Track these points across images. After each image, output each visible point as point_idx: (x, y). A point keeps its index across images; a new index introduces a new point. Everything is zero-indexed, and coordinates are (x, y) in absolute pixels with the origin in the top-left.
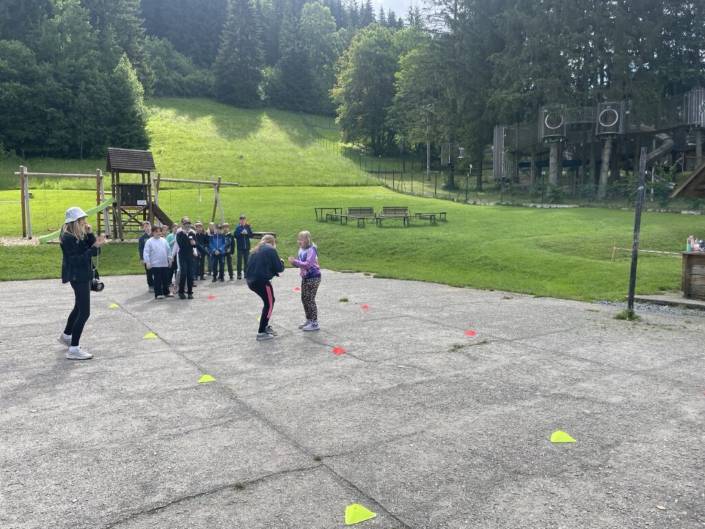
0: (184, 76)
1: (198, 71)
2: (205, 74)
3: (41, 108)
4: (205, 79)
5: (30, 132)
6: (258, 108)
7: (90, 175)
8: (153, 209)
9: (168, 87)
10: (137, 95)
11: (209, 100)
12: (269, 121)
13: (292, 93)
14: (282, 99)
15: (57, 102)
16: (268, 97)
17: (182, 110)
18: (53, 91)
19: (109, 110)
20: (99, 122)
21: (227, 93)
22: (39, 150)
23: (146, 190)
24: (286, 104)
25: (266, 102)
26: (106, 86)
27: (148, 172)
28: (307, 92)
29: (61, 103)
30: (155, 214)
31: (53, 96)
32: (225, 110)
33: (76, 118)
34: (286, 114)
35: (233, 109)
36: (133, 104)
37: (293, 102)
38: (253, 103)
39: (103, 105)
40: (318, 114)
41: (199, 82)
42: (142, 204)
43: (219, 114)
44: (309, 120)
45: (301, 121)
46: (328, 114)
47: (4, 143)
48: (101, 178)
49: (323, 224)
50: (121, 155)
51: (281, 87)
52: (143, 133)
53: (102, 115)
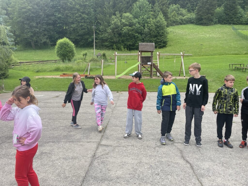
0: (183, 17)
1: (188, 14)
2: (191, 15)
3: (134, 34)
4: (191, 17)
5: (131, 42)
6: (212, 25)
7: (136, 54)
8: (154, 66)
9: (177, 22)
10: (164, 26)
11: (192, 25)
12: (216, 29)
13: (228, 17)
14: (224, 20)
15: (139, 32)
16: (218, 20)
17: (181, 30)
18: (138, 28)
19: (154, 32)
20: (151, 37)
21: (199, 21)
22: (133, 48)
23: (151, 58)
24: (225, 22)
25: (216, 22)
26: (154, 24)
27: (153, 51)
28: (235, 16)
29: (140, 32)
30: (154, 68)
31: (138, 30)
32: (199, 27)
33: (144, 36)
34: (224, 26)
35: (201, 27)
36: (163, 29)
37: (228, 21)
38: (210, 23)
39: (153, 31)
40: (240, 24)
41: (189, 18)
42: (149, 64)
43: (195, 29)
44: (235, 27)
45: (231, 28)
46: (245, 24)
47: (124, 46)
48: (139, 55)
49: (233, 71)
50: (143, 45)
51: (223, 15)
52: (165, 39)
53: (152, 34)
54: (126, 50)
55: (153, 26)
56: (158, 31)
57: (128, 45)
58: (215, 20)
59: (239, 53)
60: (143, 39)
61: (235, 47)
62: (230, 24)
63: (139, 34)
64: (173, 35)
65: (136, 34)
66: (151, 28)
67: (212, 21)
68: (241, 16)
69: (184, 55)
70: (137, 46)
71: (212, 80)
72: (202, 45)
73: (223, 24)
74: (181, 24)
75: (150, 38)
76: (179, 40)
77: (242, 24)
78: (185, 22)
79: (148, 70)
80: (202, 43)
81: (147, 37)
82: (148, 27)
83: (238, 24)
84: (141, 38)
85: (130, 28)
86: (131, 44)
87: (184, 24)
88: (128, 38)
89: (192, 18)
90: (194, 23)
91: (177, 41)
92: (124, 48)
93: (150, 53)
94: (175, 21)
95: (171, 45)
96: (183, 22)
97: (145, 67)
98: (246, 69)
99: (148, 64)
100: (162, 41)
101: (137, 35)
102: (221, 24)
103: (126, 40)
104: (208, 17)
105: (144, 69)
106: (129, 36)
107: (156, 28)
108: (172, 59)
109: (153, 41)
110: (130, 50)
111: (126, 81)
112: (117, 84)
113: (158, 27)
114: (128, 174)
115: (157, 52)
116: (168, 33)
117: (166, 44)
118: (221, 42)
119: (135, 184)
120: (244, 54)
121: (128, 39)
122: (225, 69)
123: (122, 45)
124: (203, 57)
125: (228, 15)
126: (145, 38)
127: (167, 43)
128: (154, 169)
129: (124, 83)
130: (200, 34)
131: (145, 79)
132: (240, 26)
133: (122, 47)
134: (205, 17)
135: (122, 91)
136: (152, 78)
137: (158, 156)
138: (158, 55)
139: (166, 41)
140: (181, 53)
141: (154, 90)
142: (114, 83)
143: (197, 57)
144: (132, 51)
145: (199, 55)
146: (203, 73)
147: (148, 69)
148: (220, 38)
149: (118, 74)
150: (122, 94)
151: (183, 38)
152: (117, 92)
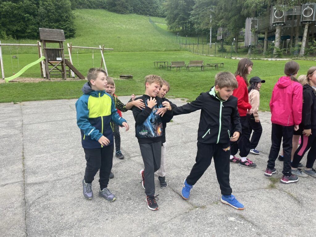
3: (22, 14)
5: (18, 26)
6: (128, 13)
7: (34, 45)
8: (65, 62)
9: (85, 4)
10: (68, 7)
11: (104, 10)
12: (133, 20)
13: (144, 6)
14: (139, 9)
15: (30, 11)
16: (133, 8)
17: (91, 15)
18: (27, 6)
19: (55, 15)
20: (50, 21)
21: (113, 7)
22: (23, 35)
23: (61, 52)
24: (141, 11)
25: (131, 11)
26: (53, 2)
27: (62, 42)
28: (151, 5)
29: (32, 12)
30: (67, 65)
31: (28, 8)
32: (112, 15)
33: (39, 19)
34: (141, 16)
35: (115, 15)
36: (66, 12)
37: (144, 11)
38: (125, 11)
39: (52, 12)
40: (156, 16)
41: (99, 1)
42: (59, 60)
43: (109, 17)
44: (152, 19)
45: (148, 20)
46: (161, 16)
47: (6, 32)
48: (40, 46)
49: (158, 70)
50: (46, 32)
51: (138, 3)
52: (72, 26)
53: (52, 17)
54: (12, 39)
55: (52, 5)
56: (60, 13)
57: (13, 32)
58: (130, 8)
59: (160, 50)
60: (38, 23)
61: (154, 43)
62: (146, 14)
63: (30, 15)
64: (81, 22)
65: (25, 14)
66: (49, 8)
67: (127, 8)
68: (157, 7)
69: (104, 49)
70: (29, 33)
71: (140, 81)
72: (119, 37)
73: (139, 14)
74: (90, 8)
75: (49, 23)
76: (90, 30)
77: (158, 17)
78: (94, 6)
79: (58, 69)
80: (119, 36)
81: (44, 21)
82: (44, 7)
83: (154, 16)
84: (35, 21)
85: (15, 4)
86: (19, 29)
87: (94, 8)
88: (13, 19)
89: (103, 2)
90: (107, 8)
91: (88, 30)
92: (8, 35)
93: (58, 44)
94: (82, 2)
95: (81, 35)
96: (92, 5)
97: (52, 65)
98: (170, 67)
99: (57, 60)
100: (68, 29)
101: (28, 17)
102: (137, 14)
103: (9, 22)
104: (122, 3)
105: (52, 68)
106: (14, 16)
107: (56, 9)
108: (86, 54)
109: (53, 27)
110: (17, 39)
111: (24, 85)
112: (11, 91)
113: (59, 8)
114: (91, 211)
115: (67, 44)
116: (75, 18)
117: (74, 34)
118: (139, 35)
119: (107, 219)
120: (164, 51)
121: (12, 21)
122: (150, 67)
123: (3, 30)
124: (123, 52)
125: (144, 3)
126: (41, 22)
127: (75, 32)
128: (122, 195)
129: (22, 89)
130: (115, 24)
131: (55, 82)
132: (156, 18)
133: (3, 33)
134: (118, 2)
135: (23, 101)
136: (66, 80)
137: (120, 178)
138: (69, 48)
139: (73, 29)
140: (100, 46)
141: (73, 97)
142: (4, 89)
143: (116, 53)
144: (21, 40)
145: (118, 50)
146: (128, 72)
147: (58, 67)
148: (137, 30)
149: (6, 76)
150: (24, 105)
151: (95, 26)
152: (15, 104)
